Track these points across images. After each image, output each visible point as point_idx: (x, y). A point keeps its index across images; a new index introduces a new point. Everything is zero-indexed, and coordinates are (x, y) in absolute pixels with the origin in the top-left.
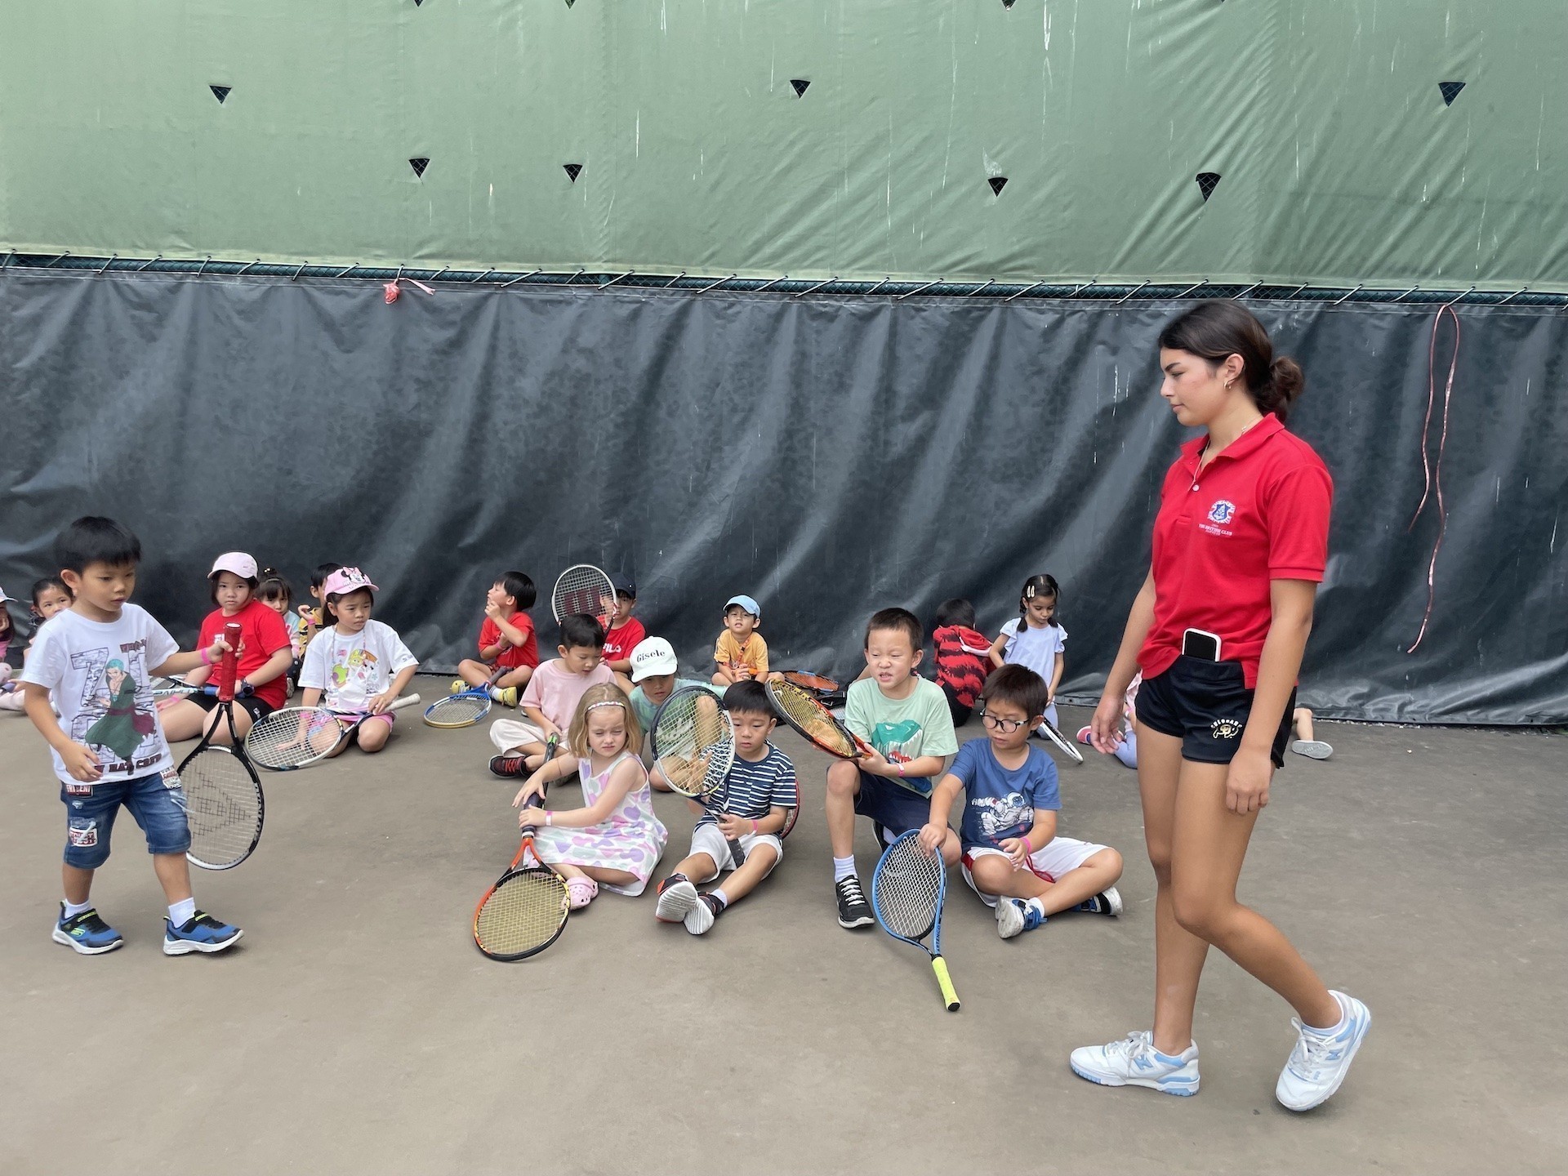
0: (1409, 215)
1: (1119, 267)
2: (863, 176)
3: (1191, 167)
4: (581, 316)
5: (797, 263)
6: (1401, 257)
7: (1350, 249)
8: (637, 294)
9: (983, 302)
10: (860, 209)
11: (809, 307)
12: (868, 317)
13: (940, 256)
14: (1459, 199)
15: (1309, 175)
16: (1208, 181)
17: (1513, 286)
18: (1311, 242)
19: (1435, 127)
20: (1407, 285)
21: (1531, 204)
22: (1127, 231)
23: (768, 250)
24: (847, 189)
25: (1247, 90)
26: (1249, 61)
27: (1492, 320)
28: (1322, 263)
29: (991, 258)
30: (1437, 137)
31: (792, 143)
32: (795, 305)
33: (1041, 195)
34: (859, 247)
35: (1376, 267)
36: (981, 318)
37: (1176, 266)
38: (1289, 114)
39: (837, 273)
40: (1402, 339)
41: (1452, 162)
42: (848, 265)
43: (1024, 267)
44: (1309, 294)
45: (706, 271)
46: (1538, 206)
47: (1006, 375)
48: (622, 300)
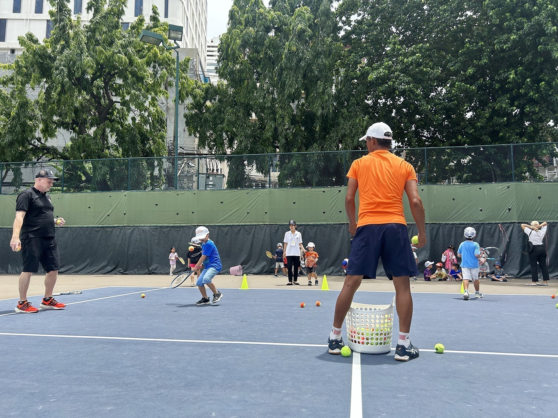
0: (537, 213)
1: (499, 220)
2: (463, 210)
3: (507, 208)
5: (455, 221)
6: (536, 218)
7: (530, 217)
8: (433, 225)
9: (481, 225)
10: (462, 214)
11: (457, 226)
13: (474, 219)
14: (543, 210)
15: (523, 207)
16: (509, 210)
17: (552, 221)
18: (524, 216)
19: (538, 202)
21: (552, 211)
22: (499, 216)
23: (450, 219)
24: (461, 211)
25: (514, 198)
26: (513, 195)
29: (481, 219)
30: (539, 203)
31: (453, 206)
32: (455, 226)
33: (487, 212)
34: (463, 219)
37: (507, 220)
38: (519, 201)
41: (541, 206)
45: (442, 222)
46: (553, 211)
47: (485, 235)
48: (431, 226)
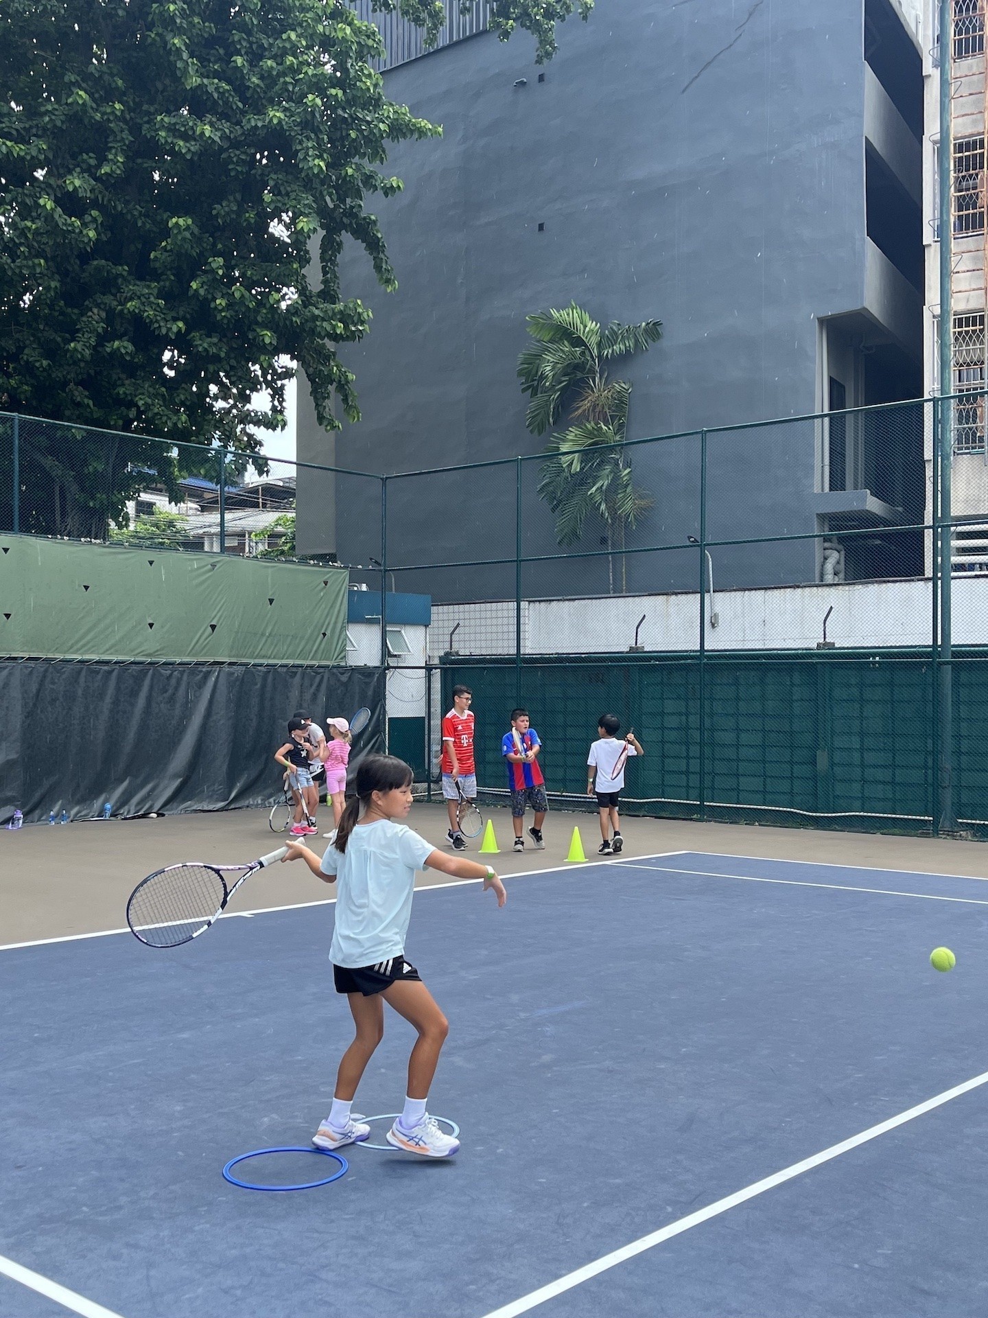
0: (264, 640)
1: (188, 655)
2: (107, 620)
3: (207, 623)
4: (10, 674)
5: (86, 652)
6: (263, 653)
7: (250, 650)
8: (32, 664)
9: (148, 667)
10: (107, 632)
11: (90, 668)
12: (110, 672)
13: (134, 650)
14: (276, 634)
15: (239, 626)
16: (213, 627)
17: (291, 662)
18: (240, 648)
19: (268, 612)
20: (265, 662)
21: (292, 636)
22: (191, 643)
23: (75, 648)
24: (102, 626)
25: (223, 598)
27: (286, 672)
28: (244, 654)
29: (150, 651)
30: (269, 615)
31: (84, 608)
32: (85, 667)
33: (165, 629)
34: (107, 646)
35: (257, 655)
36: (148, 672)
37: (205, 655)
38: (232, 606)
39: (100, 656)
40: (265, 679)
41: (273, 624)
42: (101, 654)
43: (160, 655)
44: (241, 664)
45: (54, 655)
46: (295, 637)
47: (156, 692)
48: (26, 667)
